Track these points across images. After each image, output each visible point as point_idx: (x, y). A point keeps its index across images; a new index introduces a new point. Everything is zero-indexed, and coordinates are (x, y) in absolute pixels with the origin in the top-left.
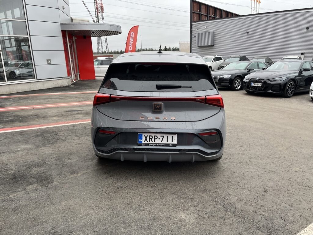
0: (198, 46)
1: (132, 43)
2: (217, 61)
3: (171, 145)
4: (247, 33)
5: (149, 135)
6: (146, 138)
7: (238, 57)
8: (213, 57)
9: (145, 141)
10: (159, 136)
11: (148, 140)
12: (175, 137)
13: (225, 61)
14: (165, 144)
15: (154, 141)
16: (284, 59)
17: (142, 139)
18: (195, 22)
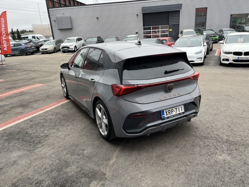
0: (59, 29)
1: (4, 29)
2: (79, 41)
3: (182, 113)
4: (97, 18)
5: (168, 110)
6: (166, 113)
7: (96, 37)
8: (76, 38)
9: (166, 116)
10: (174, 109)
11: (168, 114)
12: (183, 107)
13: (86, 41)
14: (178, 114)
15: (172, 114)
16: (127, 37)
17: (164, 114)
18: (51, 8)
